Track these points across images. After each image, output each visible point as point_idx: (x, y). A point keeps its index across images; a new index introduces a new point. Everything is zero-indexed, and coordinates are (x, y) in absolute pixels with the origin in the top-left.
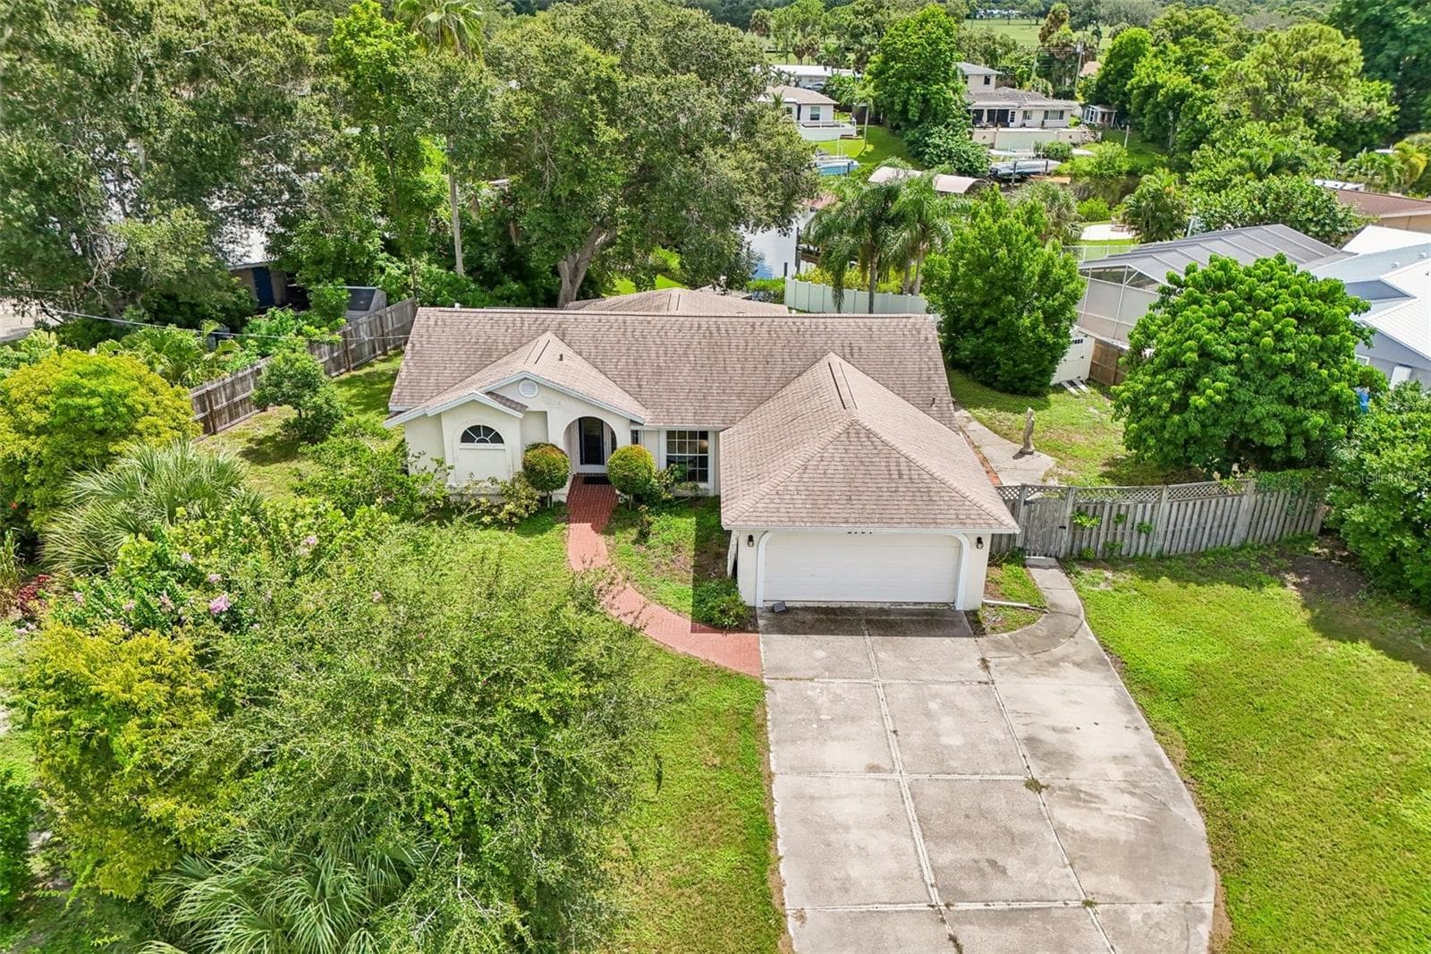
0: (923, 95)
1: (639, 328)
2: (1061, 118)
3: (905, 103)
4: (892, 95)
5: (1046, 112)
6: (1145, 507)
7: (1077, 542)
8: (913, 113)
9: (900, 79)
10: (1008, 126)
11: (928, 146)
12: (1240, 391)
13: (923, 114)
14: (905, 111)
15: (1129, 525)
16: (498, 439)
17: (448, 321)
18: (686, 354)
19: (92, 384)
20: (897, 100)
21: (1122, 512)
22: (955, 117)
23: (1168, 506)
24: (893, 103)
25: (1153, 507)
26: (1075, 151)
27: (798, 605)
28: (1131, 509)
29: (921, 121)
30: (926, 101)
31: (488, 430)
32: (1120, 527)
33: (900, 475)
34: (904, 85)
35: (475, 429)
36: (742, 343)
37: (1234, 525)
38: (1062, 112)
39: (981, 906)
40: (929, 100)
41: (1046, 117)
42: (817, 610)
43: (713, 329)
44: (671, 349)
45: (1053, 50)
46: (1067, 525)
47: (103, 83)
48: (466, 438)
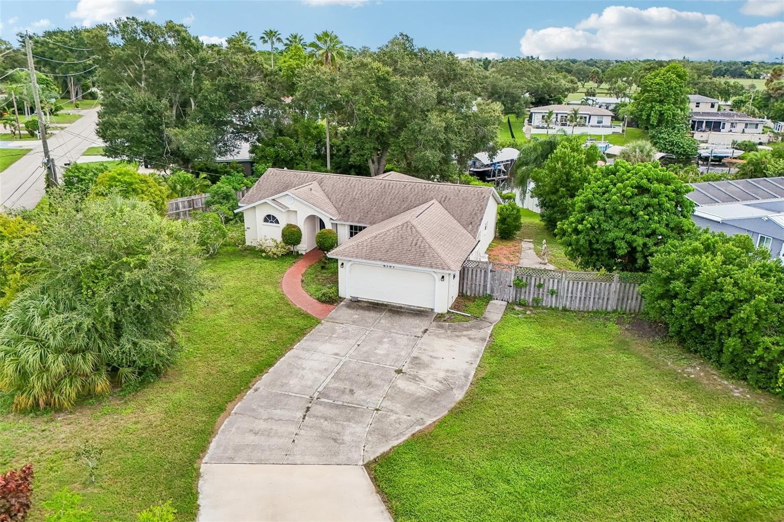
0: (660, 111)
1: (354, 182)
2: (756, 127)
3: (649, 115)
4: (641, 111)
5: (747, 124)
6: (554, 281)
7: (518, 295)
8: (654, 120)
9: (647, 102)
10: (720, 131)
11: (660, 139)
12: (605, 224)
13: (660, 122)
14: (648, 119)
15: (546, 290)
16: (277, 222)
17: (278, 174)
18: (369, 195)
19: (119, 177)
20: (644, 113)
21: (542, 283)
22: (679, 124)
23: (567, 282)
24: (641, 115)
25: (558, 281)
26: (760, 147)
27: (365, 300)
28: (547, 281)
29: (658, 125)
30: (661, 114)
31: (274, 218)
32: (541, 290)
33: (416, 244)
34: (649, 105)
35: (269, 216)
36: (397, 192)
37: (608, 299)
38: (757, 125)
39: (331, 401)
40: (663, 114)
41: (746, 127)
42: (371, 303)
43: (387, 186)
44: (363, 192)
45: (770, 92)
46: (512, 285)
47: (177, 74)
48: (266, 220)
